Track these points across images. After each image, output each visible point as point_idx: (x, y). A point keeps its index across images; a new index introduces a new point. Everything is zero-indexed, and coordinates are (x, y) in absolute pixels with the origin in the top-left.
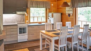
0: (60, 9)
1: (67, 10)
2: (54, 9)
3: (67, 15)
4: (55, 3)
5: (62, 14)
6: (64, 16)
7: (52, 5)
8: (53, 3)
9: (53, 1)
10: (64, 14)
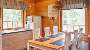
0: (40, 12)
1: (50, 13)
2: (32, 11)
3: (50, 18)
4: (33, 4)
5: (42, 17)
6: (45, 20)
7: (30, 6)
8: (31, 5)
9: (31, 3)
10: (45, 17)
